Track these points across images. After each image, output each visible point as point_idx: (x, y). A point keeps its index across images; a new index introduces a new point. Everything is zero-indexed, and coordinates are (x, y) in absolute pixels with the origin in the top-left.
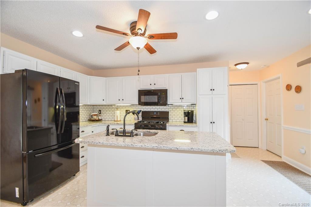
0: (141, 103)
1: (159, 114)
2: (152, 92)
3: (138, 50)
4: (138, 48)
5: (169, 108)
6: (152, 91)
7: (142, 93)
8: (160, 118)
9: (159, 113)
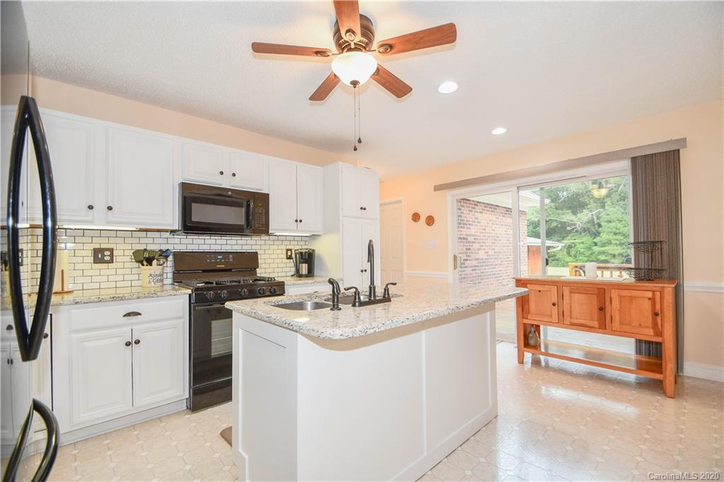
0: (190, 226)
1: (231, 260)
2: (230, 197)
3: (355, 87)
4: (354, 83)
5: (263, 242)
6: (230, 193)
7: (192, 196)
8: (230, 270)
9: (231, 256)
